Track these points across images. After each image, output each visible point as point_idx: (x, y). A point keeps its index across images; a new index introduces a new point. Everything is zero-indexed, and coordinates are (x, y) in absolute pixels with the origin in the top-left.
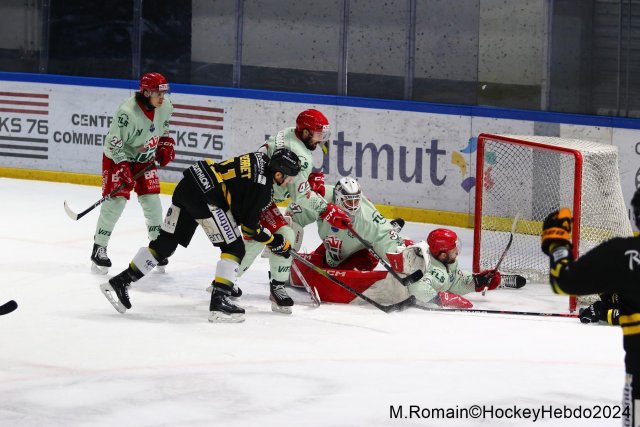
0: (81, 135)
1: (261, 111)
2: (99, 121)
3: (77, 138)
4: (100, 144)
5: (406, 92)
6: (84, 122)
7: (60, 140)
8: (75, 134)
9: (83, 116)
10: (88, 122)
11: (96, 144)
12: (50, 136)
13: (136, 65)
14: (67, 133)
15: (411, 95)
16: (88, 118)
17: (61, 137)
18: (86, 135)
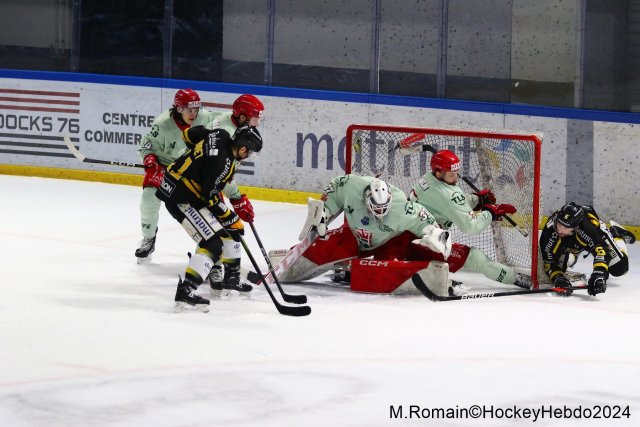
0: (112, 133)
1: (293, 109)
2: (130, 119)
3: (109, 137)
4: (131, 143)
5: (438, 89)
6: (115, 121)
7: (91, 139)
8: (106, 133)
9: (114, 115)
10: (119, 121)
11: (128, 143)
12: (81, 135)
13: (167, 63)
14: (99, 132)
15: (443, 93)
16: (119, 117)
17: (92, 136)
18: (117, 134)
